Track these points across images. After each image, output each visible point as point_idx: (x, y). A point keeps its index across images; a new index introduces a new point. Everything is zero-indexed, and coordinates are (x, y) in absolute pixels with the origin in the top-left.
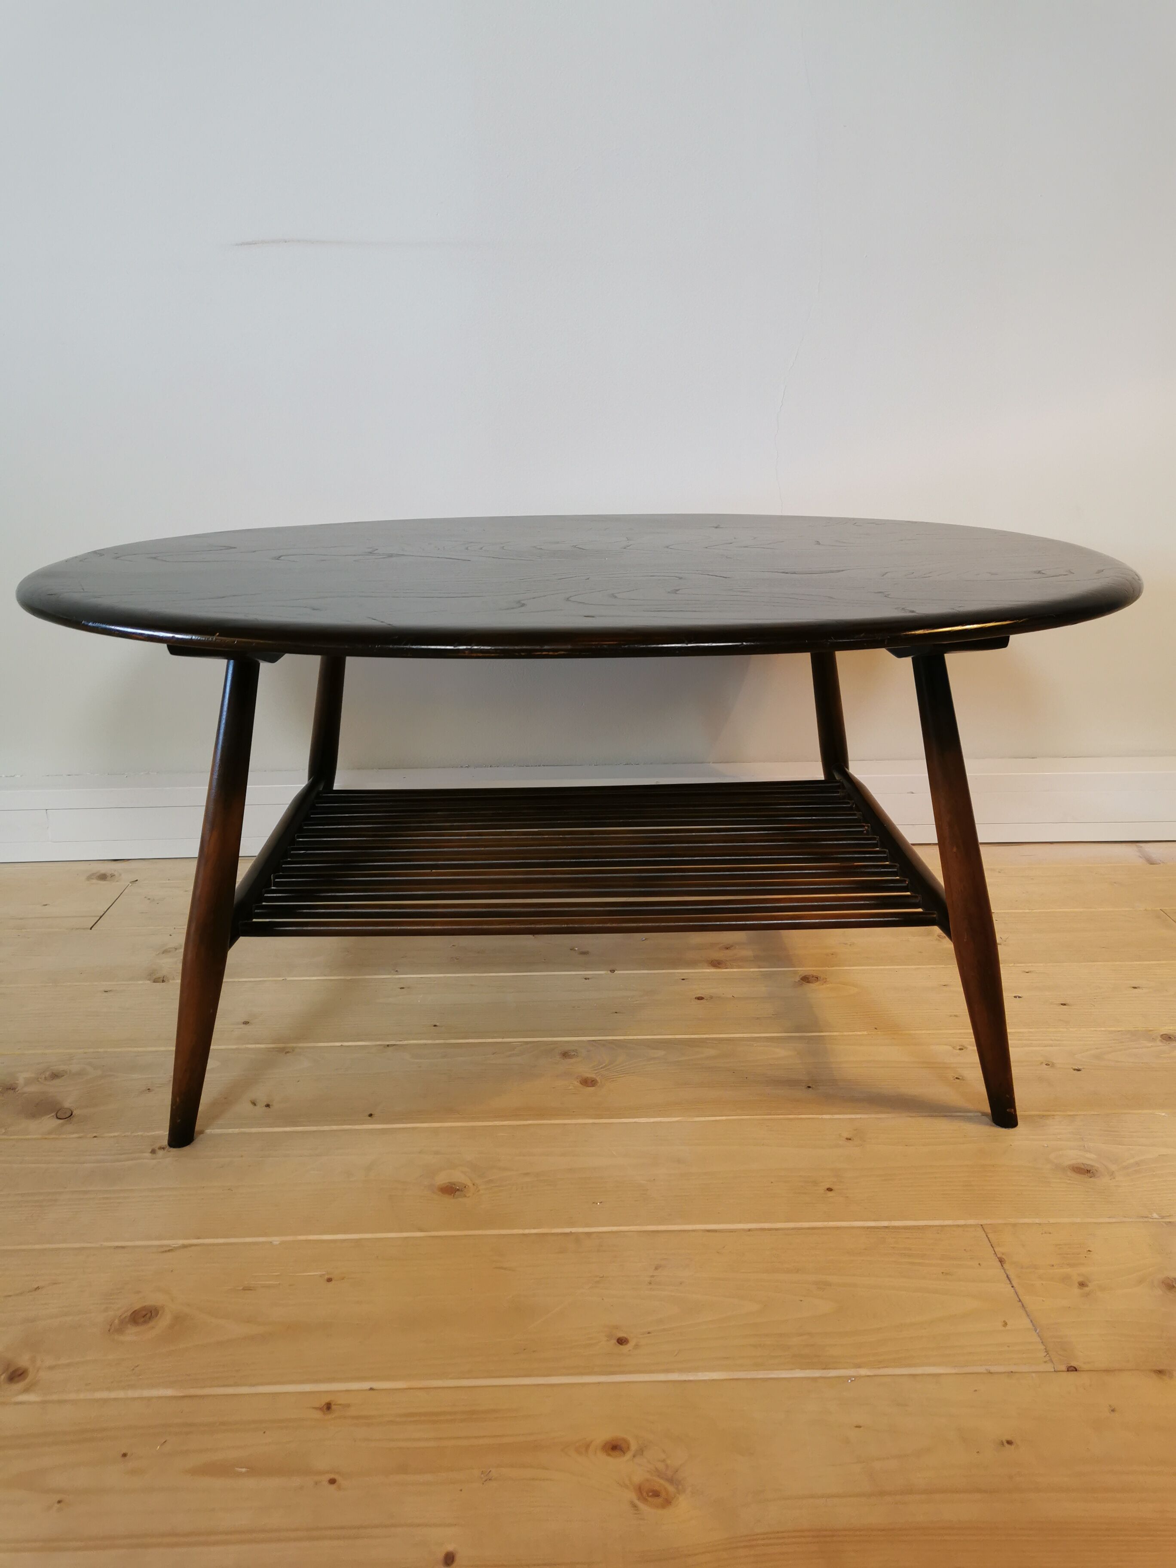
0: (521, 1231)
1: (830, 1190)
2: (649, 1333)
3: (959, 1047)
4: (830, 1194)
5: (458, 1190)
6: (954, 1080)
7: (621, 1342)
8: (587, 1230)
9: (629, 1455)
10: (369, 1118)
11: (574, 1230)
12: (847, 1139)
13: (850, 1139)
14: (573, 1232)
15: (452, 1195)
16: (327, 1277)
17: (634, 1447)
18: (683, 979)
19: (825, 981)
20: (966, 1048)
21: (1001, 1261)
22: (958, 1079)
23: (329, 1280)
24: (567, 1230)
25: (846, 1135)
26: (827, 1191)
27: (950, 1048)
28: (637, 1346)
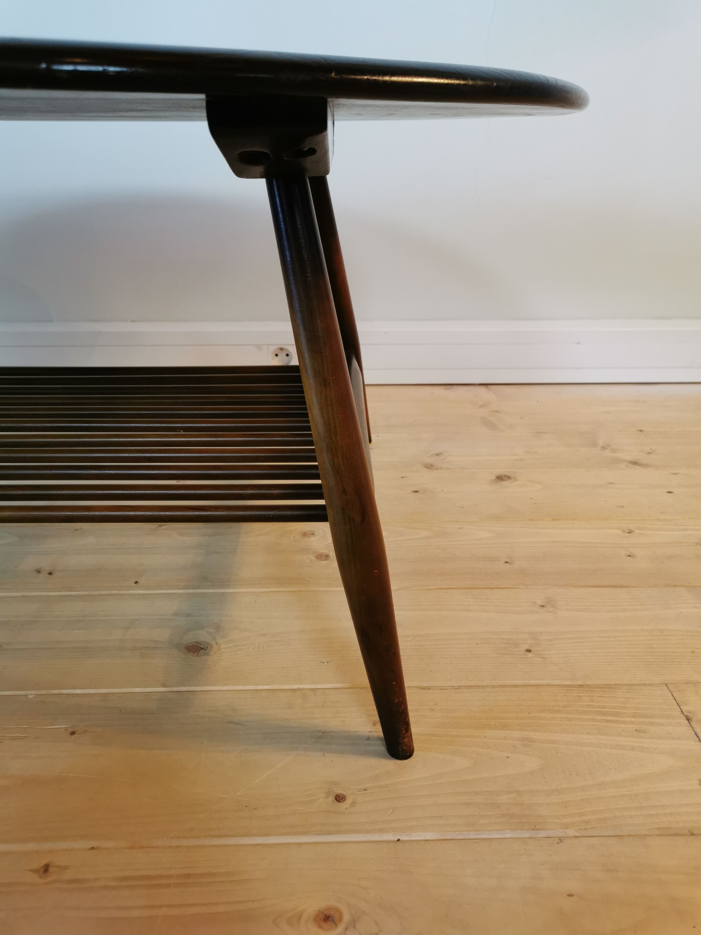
0: (253, 687)
1: (529, 651)
2: (365, 790)
3: (627, 531)
4: (530, 655)
5: (202, 649)
6: (627, 557)
7: (338, 799)
8: (313, 686)
9: (341, 928)
10: (135, 585)
11: (301, 687)
12: (541, 606)
13: (543, 606)
14: (300, 688)
15: (197, 653)
16: (71, 730)
17: (346, 917)
18: (403, 477)
19: (516, 479)
20: (634, 532)
21: (688, 719)
22: (630, 556)
23: (73, 733)
24: (295, 687)
25: (540, 603)
26: (527, 652)
27: (619, 531)
28: (353, 804)
